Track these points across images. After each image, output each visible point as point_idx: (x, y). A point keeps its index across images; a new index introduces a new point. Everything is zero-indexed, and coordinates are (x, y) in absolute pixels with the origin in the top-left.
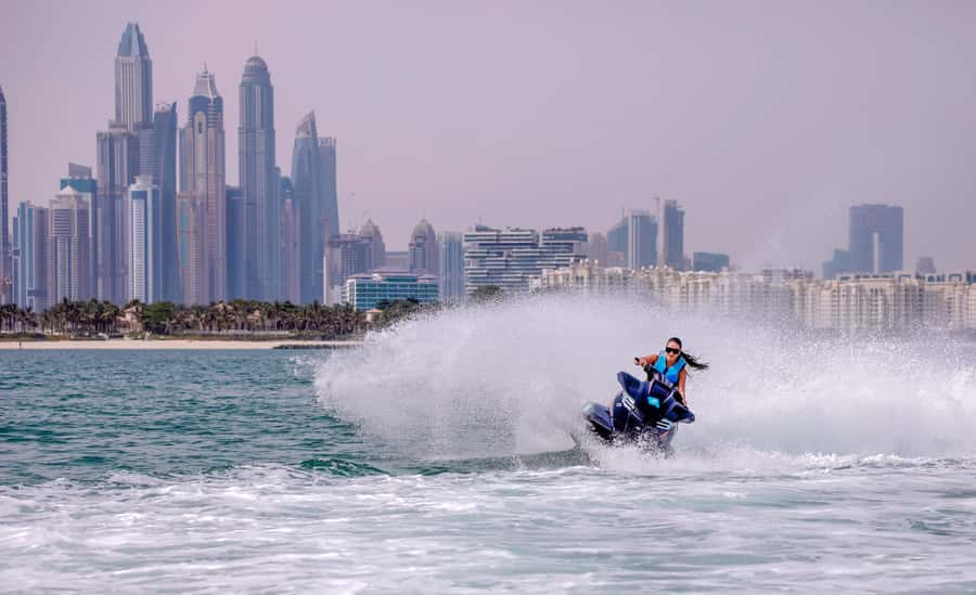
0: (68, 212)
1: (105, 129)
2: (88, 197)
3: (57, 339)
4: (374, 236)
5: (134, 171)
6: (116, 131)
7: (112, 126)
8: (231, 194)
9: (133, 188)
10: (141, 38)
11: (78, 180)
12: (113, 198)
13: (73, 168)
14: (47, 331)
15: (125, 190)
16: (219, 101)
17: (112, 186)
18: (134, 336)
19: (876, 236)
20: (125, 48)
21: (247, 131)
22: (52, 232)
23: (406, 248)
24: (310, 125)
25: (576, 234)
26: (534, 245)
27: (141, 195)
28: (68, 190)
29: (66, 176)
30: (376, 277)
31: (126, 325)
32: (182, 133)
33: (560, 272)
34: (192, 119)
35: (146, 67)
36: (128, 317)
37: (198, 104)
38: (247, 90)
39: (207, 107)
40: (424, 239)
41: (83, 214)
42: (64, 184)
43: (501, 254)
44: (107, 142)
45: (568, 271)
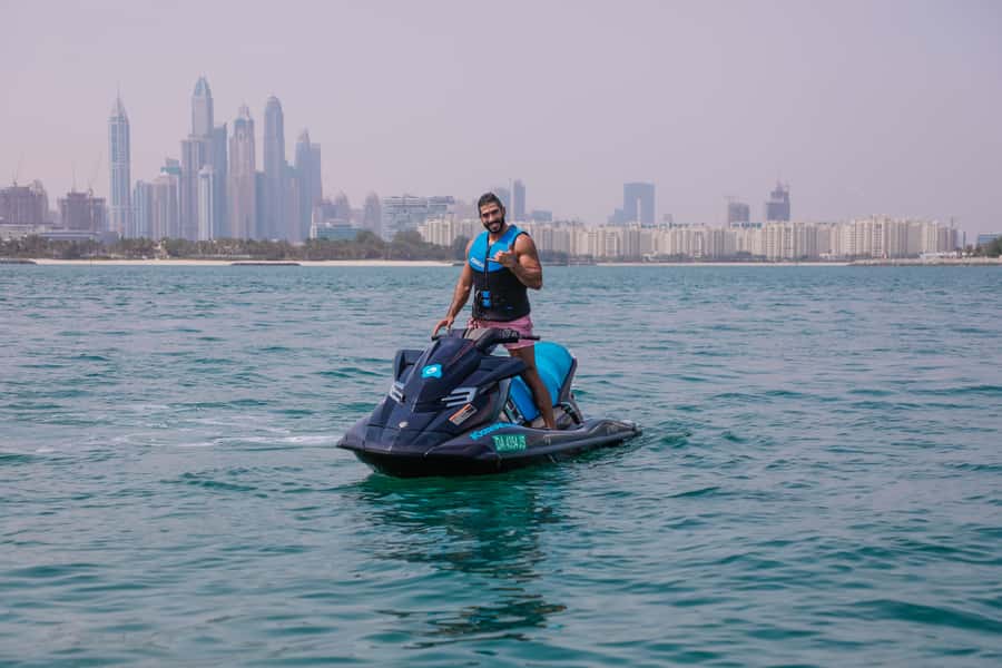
0: (164, 187)
1: (186, 138)
2: (177, 178)
3: (116, 259)
4: (343, 201)
5: (203, 162)
6: (192, 139)
7: (190, 136)
8: (259, 176)
9: (202, 172)
10: (207, 86)
11: (171, 167)
12: (190, 178)
13: (169, 161)
14: (113, 256)
15: (197, 173)
16: (251, 122)
17: (190, 172)
18: (161, 258)
19: (639, 202)
20: (197, 92)
21: (268, 139)
22: (155, 197)
23: (361, 207)
24: (305, 136)
25: (449, 200)
26: (424, 206)
27: (206, 176)
28: (165, 173)
29: (165, 165)
30: (328, 225)
31: (158, 251)
32: (231, 141)
33: (436, 221)
34: (236, 134)
35: (210, 102)
36: (160, 247)
37: (239, 123)
38: (268, 115)
39: (244, 125)
40: (372, 202)
41: (173, 188)
42: (163, 169)
43: (405, 211)
44: (187, 145)
45: (440, 221)
